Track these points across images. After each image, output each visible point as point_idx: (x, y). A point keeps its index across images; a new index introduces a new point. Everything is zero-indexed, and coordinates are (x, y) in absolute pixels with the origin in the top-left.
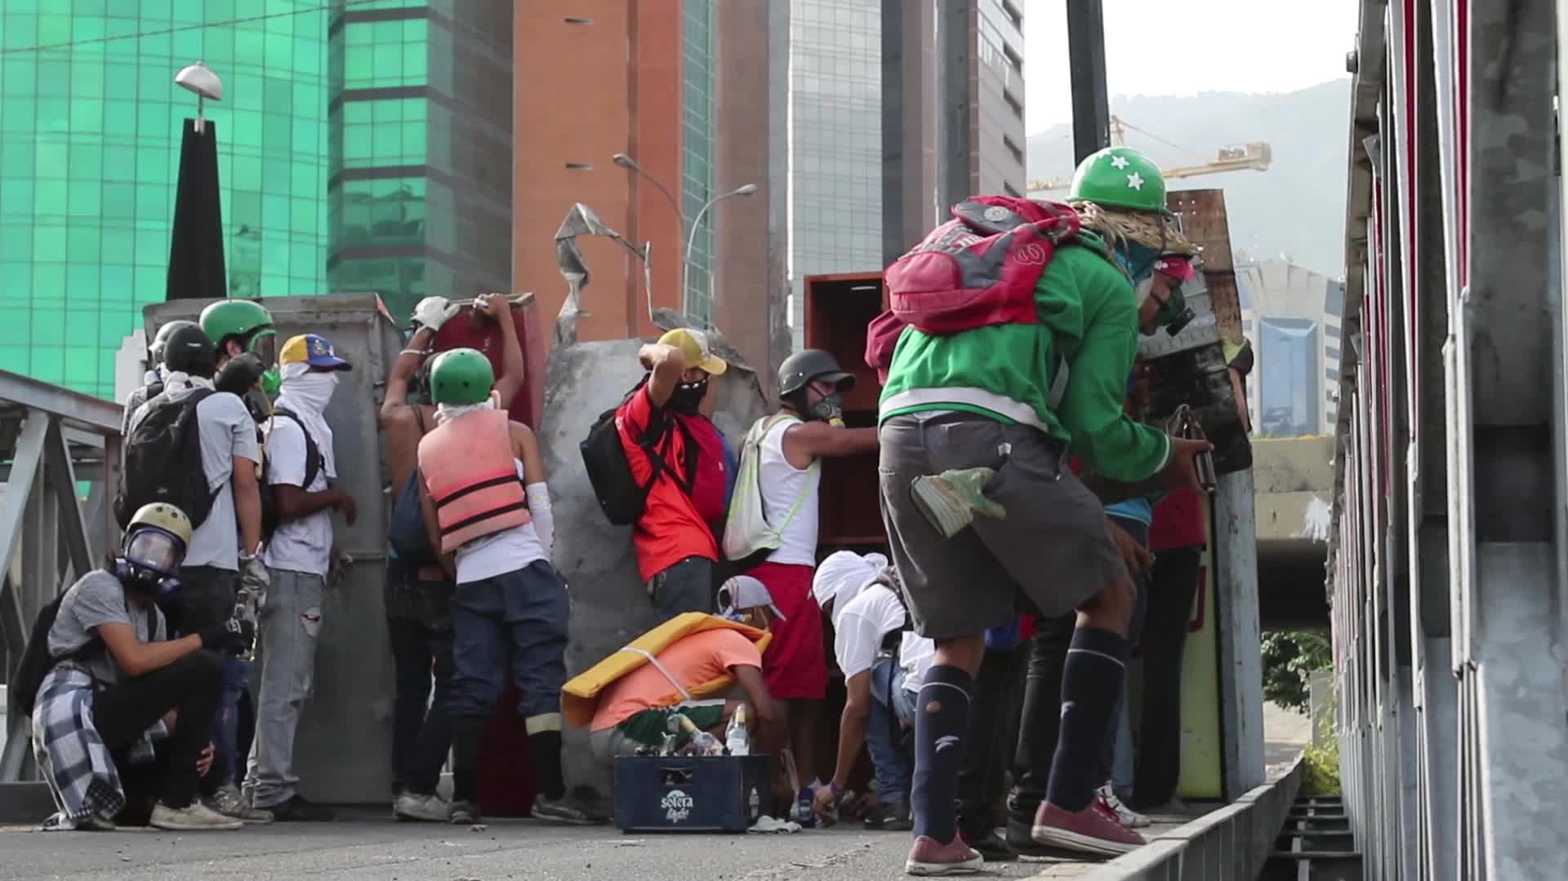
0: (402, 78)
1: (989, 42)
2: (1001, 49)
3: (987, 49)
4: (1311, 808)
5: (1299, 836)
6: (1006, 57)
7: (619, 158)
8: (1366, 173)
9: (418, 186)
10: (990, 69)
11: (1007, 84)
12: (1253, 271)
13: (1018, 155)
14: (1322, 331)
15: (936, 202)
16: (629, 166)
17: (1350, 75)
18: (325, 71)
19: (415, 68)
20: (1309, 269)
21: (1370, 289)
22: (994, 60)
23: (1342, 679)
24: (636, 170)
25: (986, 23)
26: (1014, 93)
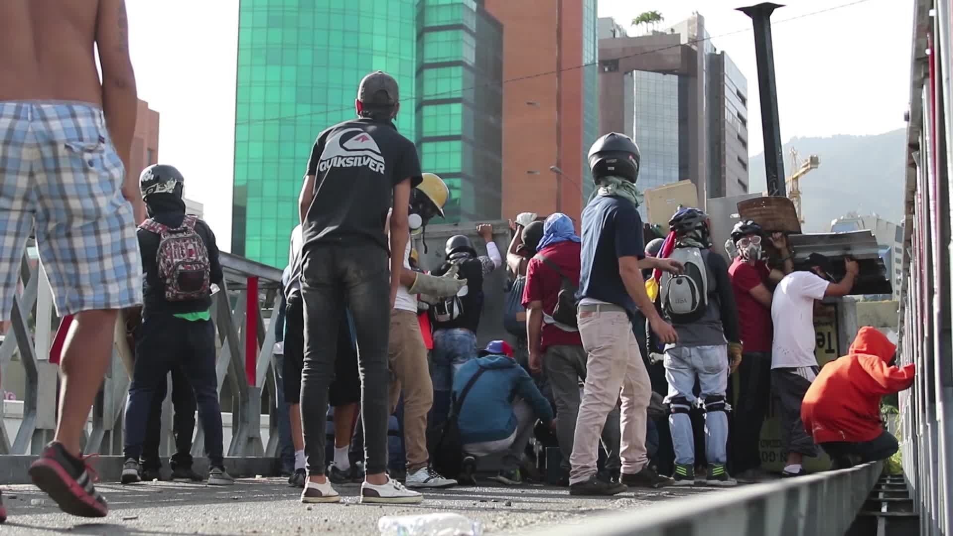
0: (450, 131)
1: (730, 111)
2: (736, 115)
3: (729, 116)
4: (888, 479)
5: (882, 492)
6: (739, 119)
7: (552, 169)
8: (914, 169)
9: (457, 182)
10: (731, 125)
11: (739, 131)
12: (860, 222)
13: (745, 166)
14: (894, 250)
15: (705, 189)
16: (557, 172)
17: (906, 123)
18: (413, 128)
19: (456, 127)
20: (888, 220)
21: (915, 225)
22: (733, 120)
23: (903, 417)
24: (561, 174)
25: (729, 104)
26: (743, 137)
